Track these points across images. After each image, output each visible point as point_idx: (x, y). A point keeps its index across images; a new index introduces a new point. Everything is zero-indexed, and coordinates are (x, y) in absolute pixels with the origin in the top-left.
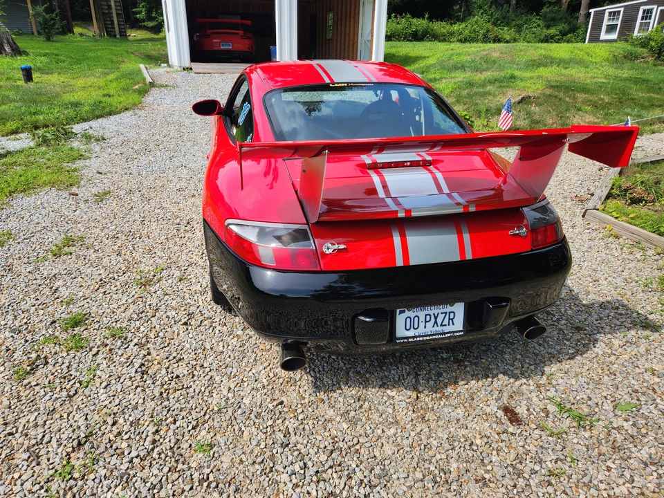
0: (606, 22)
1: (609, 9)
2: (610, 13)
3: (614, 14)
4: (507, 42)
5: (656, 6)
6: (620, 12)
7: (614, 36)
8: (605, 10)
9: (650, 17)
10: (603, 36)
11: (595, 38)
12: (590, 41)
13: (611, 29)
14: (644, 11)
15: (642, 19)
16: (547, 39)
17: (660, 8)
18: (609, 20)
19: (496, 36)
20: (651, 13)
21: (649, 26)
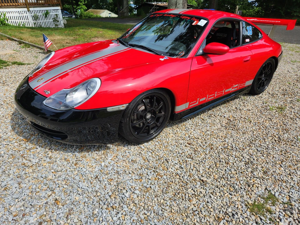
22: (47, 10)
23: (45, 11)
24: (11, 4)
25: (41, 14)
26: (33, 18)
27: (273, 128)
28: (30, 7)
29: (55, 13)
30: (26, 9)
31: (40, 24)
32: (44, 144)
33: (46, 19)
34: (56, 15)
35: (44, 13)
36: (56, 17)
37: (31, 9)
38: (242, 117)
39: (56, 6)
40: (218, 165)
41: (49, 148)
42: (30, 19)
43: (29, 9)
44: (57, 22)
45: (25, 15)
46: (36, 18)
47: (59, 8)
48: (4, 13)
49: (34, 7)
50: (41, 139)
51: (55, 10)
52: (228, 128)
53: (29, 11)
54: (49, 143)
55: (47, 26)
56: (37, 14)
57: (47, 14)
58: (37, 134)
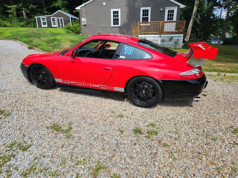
0: (42, 22)
1: (41, 17)
2: (42, 18)
3: (43, 19)
4: (9, 27)
5: (55, 17)
6: (45, 18)
7: (46, 26)
8: (40, 17)
9: (55, 20)
10: (43, 26)
11: (40, 26)
12: (39, 27)
13: (44, 24)
14: (52, 18)
15: (53, 21)
16: (23, 26)
17: (57, 18)
18: (43, 21)
19: (5, 25)
20: (55, 19)
21: (55, 23)
22: (172, 36)
23: (171, 37)
24: (151, 33)
25: (167, 39)
26: (162, 41)
28: (162, 34)
29: (177, 39)
30: (159, 36)
31: (164, 45)
33: (170, 42)
34: (178, 39)
35: (170, 38)
36: (177, 41)
37: (162, 35)
39: (180, 34)
42: (159, 41)
43: (161, 35)
44: (177, 44)
45: (157, 39)
46: (163, 41)
47: (182, 35)
48: (146, 37)
49: (164, 34)
51: (179, 37)
53: (160, 37)
55: (169, 47)
56: (165, 39)
57: (171, 39)
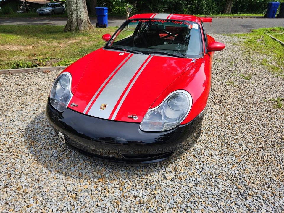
27: (244, 97)
32: (126, 175)
38: (221, 95)
40: (253, 134)
41: (136, 176)
50: (114, 172)
52: (225, 106)
54: (128, 171)
58: (103, 169)
